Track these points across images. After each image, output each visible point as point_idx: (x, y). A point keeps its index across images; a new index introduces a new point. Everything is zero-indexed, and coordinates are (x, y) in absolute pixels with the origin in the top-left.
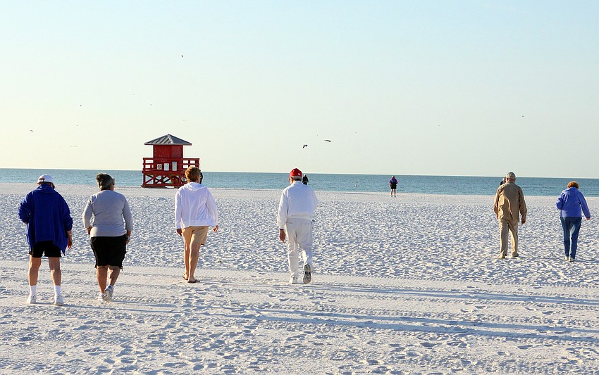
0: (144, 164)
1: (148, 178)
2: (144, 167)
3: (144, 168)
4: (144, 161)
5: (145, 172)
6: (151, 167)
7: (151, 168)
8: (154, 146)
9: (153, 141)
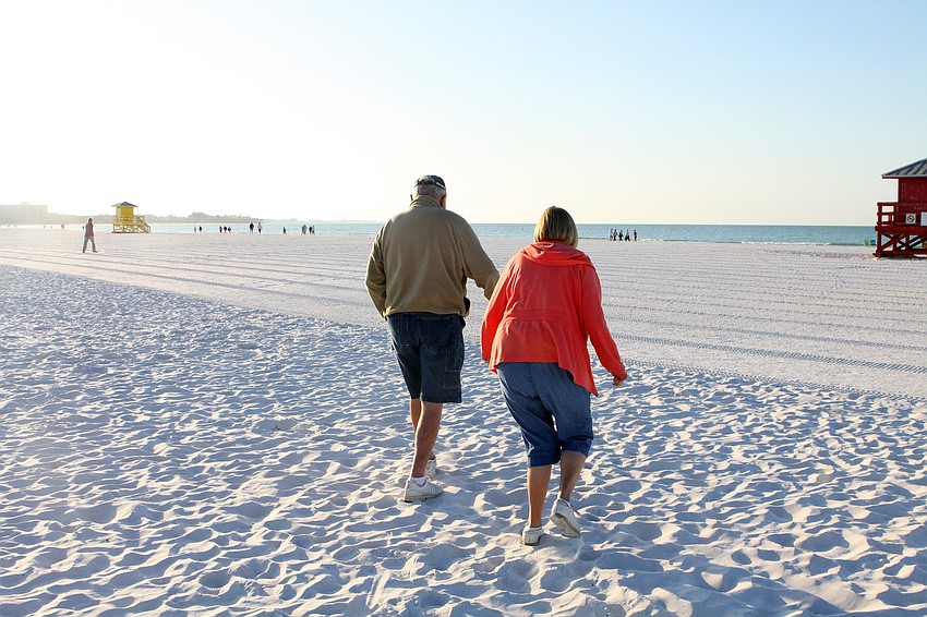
0: (880, 214)
1: (885, 240)
2: (880, 219)
3: (880, 222)
4: (880, 209)
5: (880, 228)
6: (890, 218)
7: (890, 221)
8: (901, 180)
9: (898, 171)
